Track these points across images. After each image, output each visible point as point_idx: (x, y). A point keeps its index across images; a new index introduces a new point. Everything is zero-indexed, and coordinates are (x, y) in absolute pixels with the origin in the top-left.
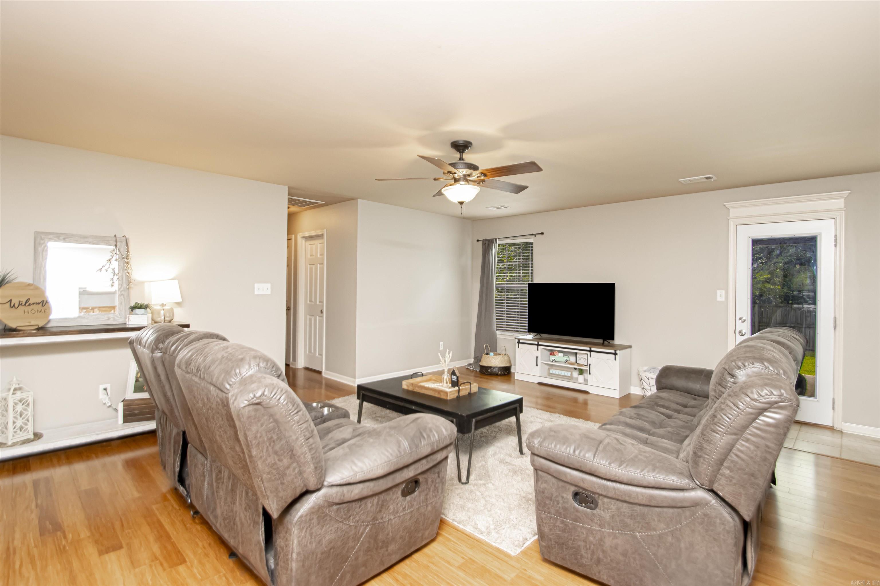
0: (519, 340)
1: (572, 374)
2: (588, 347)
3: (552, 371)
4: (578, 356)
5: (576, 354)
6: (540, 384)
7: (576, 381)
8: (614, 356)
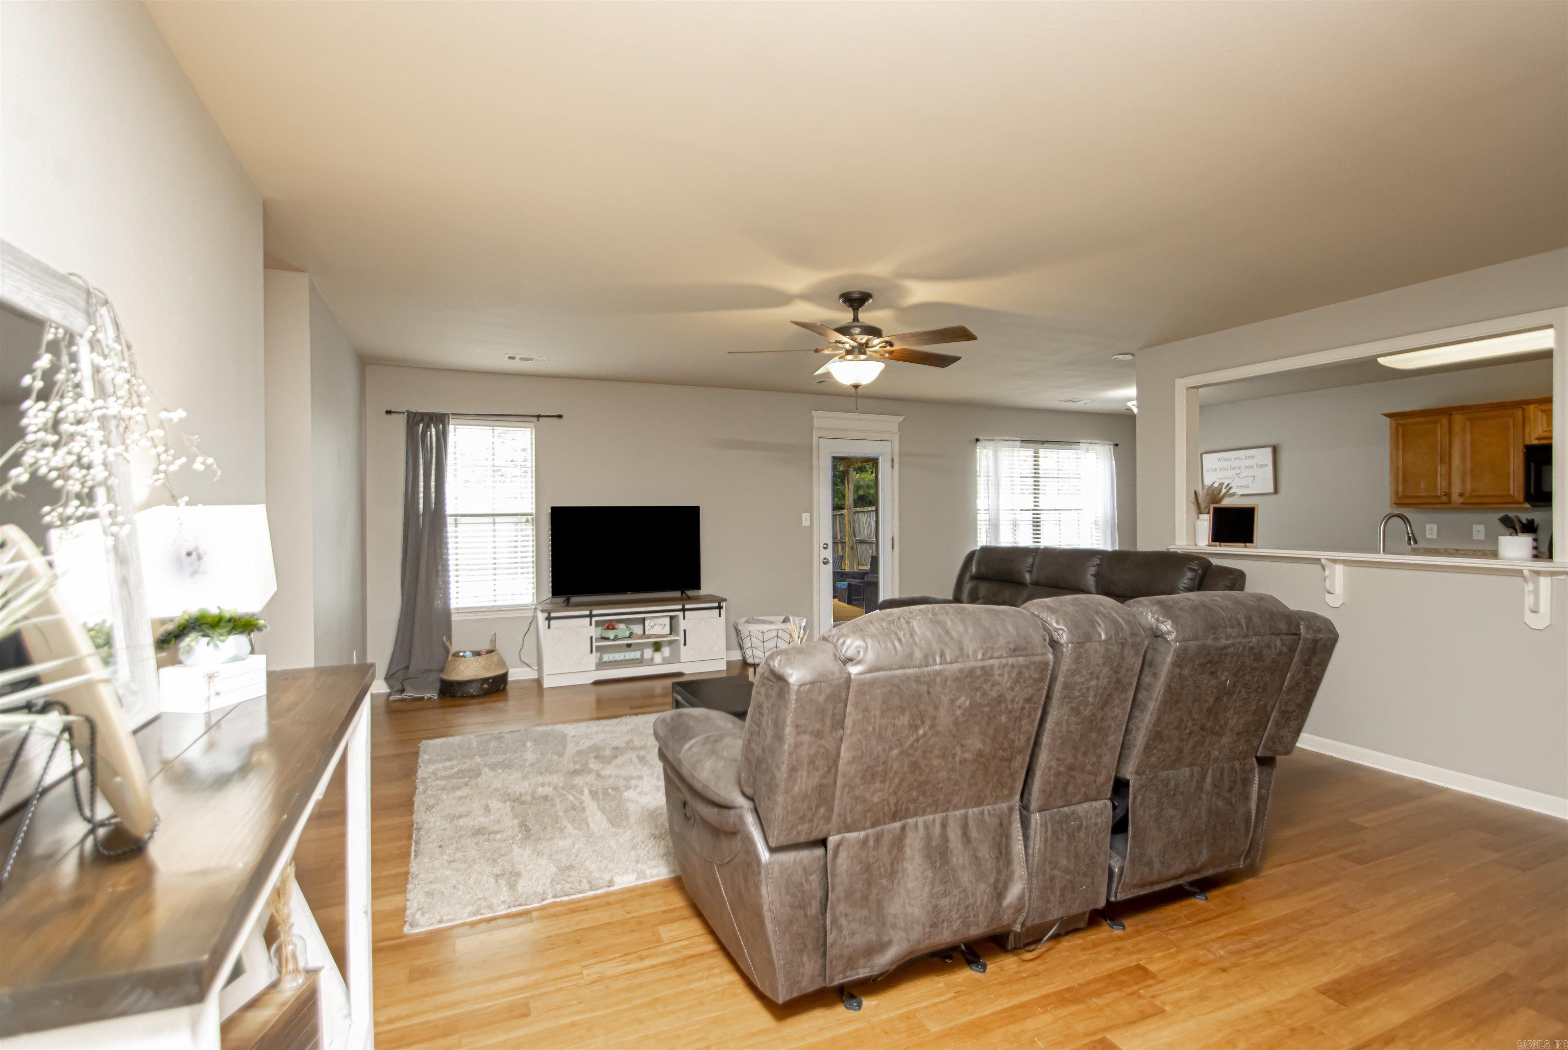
0: (549, 614)
1: (642, 655)
2: (679, 604)
3: (607, 657)
4: (647, 622)
5: (644, 619)
6: (598, 683)
7: (651, 662)
8: (718, 610)
